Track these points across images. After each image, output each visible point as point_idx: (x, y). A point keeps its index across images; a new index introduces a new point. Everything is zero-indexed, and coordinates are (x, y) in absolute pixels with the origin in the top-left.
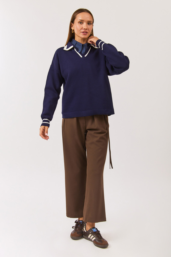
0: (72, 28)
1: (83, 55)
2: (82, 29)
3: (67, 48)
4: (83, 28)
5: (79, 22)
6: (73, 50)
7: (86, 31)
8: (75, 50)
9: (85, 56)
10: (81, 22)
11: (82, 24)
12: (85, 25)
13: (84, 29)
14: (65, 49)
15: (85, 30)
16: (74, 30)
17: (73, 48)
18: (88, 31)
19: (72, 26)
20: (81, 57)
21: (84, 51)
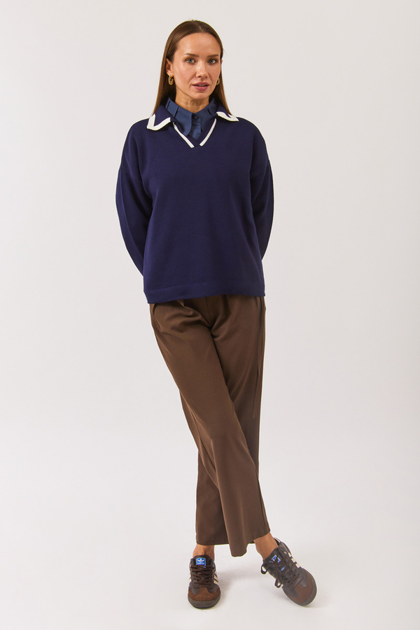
0: (170, 73)
1: (196, 142)
2: (194, 76)
3: (156, 124)
4: (197, 75)
5: (186, 60)
6: (170, 128)
7: (204, 81)
8: (176, 128)
9: (202, 144)
10: (191, 59)
11: (193, 64)
12: (200, 67)
13: (200, 77)
14: (151, 126)
15: (202, 80)
16: (173, 78)
17: (170, 125)
18: (208, 81)
19: (167, 66)
20: (192, 146)
21: (197, 131)
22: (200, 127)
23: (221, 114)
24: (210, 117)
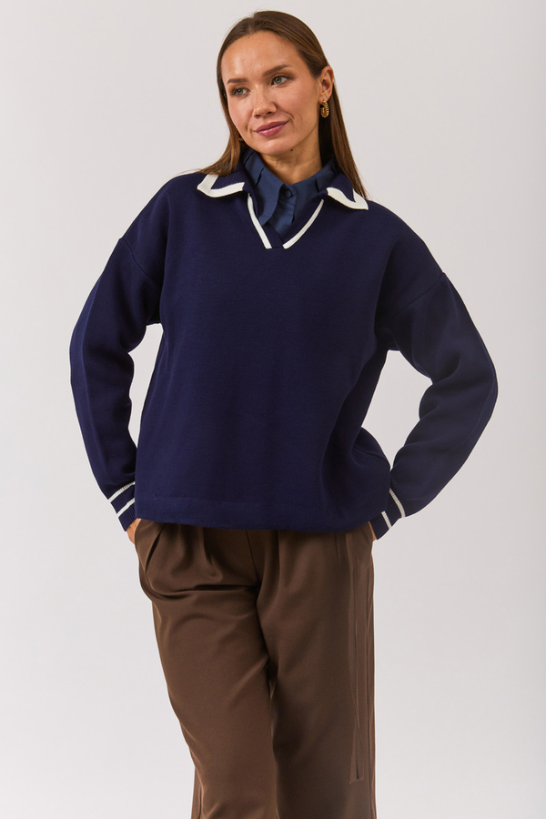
1: (277, 239)
6: (238, 202)
8: (249, 205)
9: (287, 245)
12: (257, 97)
17: (241, 196)
20: (268, 245)
21: (285, 221)
22: (292, 213)
23: (335, 193)
24: (315, 194)
